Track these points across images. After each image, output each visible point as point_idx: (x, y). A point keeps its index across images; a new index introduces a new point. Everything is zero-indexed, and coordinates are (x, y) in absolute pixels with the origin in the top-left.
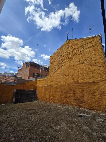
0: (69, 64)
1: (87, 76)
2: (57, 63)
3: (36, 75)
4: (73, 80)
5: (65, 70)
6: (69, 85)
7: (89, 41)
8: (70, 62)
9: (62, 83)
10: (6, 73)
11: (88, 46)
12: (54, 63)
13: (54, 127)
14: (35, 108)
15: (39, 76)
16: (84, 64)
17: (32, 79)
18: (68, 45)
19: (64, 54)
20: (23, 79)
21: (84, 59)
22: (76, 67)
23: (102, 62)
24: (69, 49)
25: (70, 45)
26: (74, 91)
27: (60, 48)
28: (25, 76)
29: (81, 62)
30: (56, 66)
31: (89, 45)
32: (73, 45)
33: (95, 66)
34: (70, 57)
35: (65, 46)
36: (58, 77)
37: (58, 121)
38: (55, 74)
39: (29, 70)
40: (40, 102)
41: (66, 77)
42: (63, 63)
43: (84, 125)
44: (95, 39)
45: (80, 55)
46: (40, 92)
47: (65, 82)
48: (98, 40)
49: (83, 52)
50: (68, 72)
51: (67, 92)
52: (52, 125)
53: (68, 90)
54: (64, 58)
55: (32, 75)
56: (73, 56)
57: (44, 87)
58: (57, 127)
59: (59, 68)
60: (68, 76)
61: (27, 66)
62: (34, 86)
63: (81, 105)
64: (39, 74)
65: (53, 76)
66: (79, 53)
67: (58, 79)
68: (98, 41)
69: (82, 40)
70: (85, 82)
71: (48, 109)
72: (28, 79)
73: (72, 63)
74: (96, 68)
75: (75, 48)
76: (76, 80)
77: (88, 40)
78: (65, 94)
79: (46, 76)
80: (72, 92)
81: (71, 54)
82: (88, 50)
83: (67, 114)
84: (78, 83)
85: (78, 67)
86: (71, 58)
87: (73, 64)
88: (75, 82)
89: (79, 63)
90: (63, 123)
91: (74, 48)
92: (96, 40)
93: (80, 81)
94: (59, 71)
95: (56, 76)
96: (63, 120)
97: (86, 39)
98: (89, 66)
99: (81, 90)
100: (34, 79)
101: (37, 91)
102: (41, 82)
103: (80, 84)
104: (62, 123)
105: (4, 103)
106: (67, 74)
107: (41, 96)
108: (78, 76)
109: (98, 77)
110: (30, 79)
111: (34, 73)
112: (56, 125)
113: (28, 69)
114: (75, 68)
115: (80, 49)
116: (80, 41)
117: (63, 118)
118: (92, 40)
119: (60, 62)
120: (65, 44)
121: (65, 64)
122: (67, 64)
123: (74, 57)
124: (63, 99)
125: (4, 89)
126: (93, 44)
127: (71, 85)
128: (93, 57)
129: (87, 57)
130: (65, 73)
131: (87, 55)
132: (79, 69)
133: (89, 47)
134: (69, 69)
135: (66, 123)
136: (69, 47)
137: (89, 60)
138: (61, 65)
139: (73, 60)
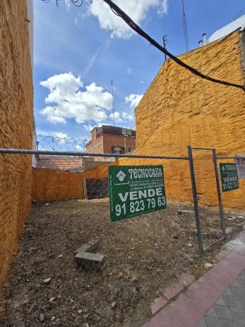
0: (170, 120)
2: (148, 121)
3: (117, 149)
5: (164, 133)
7: (212, 53)
8: (172, 115)
11: (211, 68)
12: (144, 122)
16: (200, 116)
17: (109, 160)
18: (168, 75)
21: (201, 103)
22: (185, 123)
23: (240, 105)
24: (171, 84)
25: (171, 74)
26: (182, 175)
27: (153, 85)
29: (194, 112)
30: (146, 127)
31: (213, 65)
33: (224, 115)
34: (173, 102)
35: (161, 77)
39: (102, 142)
42: (159, 118)
44: (228, 43)
45: (193, 95)
48: (233, 47)
49: (198, 87)
50: (171, 138)
54: (160, 107)
56: (179, 99)
59: (152, 132)
61: (98, 136)
64: (123, 148)
65: (143, 149)
66: (191, 91)
68: (234, 49)
69: (197, 53)
72: (103, 160)
74: (226, 120)
75: (183, 78)
77: (210, 52)
80: (178, 177)
81: (174, 96)
85: (189, 124)
86: (175, 106)
89: (190, 114)
91: (180, 78)
92: (230, 45)
94: (153, 137)
97: (205, 48)
98: (211, 119)
106: (168, 142)
111: (113, 148)
114: (183, 127)
116: (193, 57)
118: (219, 48)
119: (154, 118)
120: (162, 74)
121: (163, 120)
122: (166, 122)
123: (181, 102)
126: (223, 60)
128: (220, 94)
129: (207, 97)
130: (164, 142)
131: (207, 92)
132: (191, 128)
133: (212, 70)
134: (171, 130)
136: (170, 79)
137: (212, 103)
138: (156, 124)
139: (178, 109)
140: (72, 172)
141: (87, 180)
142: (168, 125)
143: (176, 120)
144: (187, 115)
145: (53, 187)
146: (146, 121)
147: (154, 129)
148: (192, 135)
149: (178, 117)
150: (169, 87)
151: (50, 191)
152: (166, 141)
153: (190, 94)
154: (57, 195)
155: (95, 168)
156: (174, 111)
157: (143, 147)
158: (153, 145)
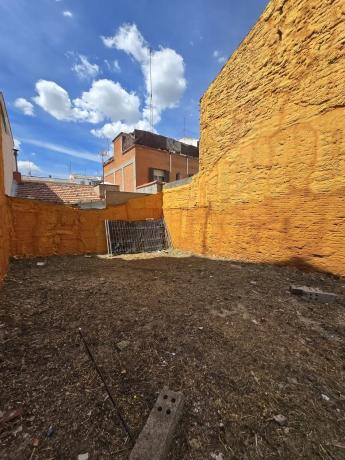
0: (276, 119)
2: (227, 121)
3: (158, 174)
4: (286, 185)
5: (258, 146)
6: (268, 203)
8: (281, 109)
9: (245, 196)
13: (214, 312)
15: (166, 178)
17: (146, 190)
19: (258, 76)
20: (122, 190)
22: (308, 127)
24: (287, 42)
25: (289, 19)
26: (287, 221)
29: (333, 102)
30: (222, 134)
34: (285, 82)
35: (265, 27)
36: (232, 177)
37: (226, 299)
38: (221, 166)
39: (133, 160)
40: (176, 252)
41: (262, 175)
42: (250, 117)
43: (304, 315)
45: (337, 66)
46: (176, 226)
47: (256, 191)
50: (272, 154)
51: (262, 226)
52: (208, 307)
53: (264, 218)
55: (146, 175)
56: (303, 74)
57: (185, 212)
58: (221, 312)
59: (234, 142)
60: (269, 168)
61: (126, 150)
62: (155, 210)
64: (166, 173)
65: (212, 174)
66: (332, 57)
70: (339, 187)
71: (200, 271)
72: (135, 191)
75: (318, 27)
76: (298, 184)
78: (254, 232)
79: (190, 175)
80: (279, 226)
81: (290, 68)
83: (254, 286)
84: (307, 192)
85: (316, 127)
86: (290, 90)
88: (294, 190)
89: (325, 106)
90: (240, 306)
91: (311, 28)
93: (315, 187)
94: (234, 153)
95: (224, 174)
96: (240, 298)
99: (314, 218)
100: (152, 189)
101: (167, 220)
102: (175, 197)
103: (316, 197)
104: (236, 306)
105: (88, 254)
106: (266, 162)
107: (179, 238)
110: (141, 191)
111: (151, 171)
112: (218, 308)
113: (131, 159)
117: (240, 292)
120: (268, 19)
121: (259, 119)
122: (266, 123)
123: (304, 83)
124: (245, 245)
125: (79, 221)
127: (275, 203)
132: (322, 137)
134: (275, 139)
135: (247, 307)
136: (286, 32)
138: (243, 127)
139: (297, 96)
140: (82, 207)
141: (110, 223)
142: (270, 126)
143: (288, 119)
144: (316, 109)
145: (48, 234)
146: (222, 121)
147: (238, 138)
148: (320, 150)
149: (293, 112)
150: (280, 50)
151: (44, 240)
153: (331, 62)
154: (59, 246)
155: (125, 203)
156: (286, 102)
157: (211, 171)
158: (233, 167)
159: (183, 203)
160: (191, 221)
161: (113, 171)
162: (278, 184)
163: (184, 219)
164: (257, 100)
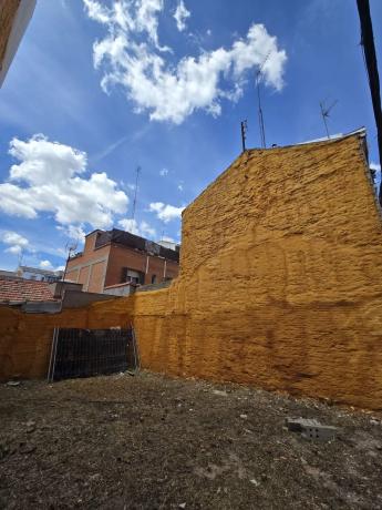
0: (249, 236)
1: (318, 281)
2: (207, 232)
3: (132, 275)
4: (265, 295)
5: (235, 257)
6: (250, 313)
7: (320, 154)
8: (253, 230)
9: (226, 305)
10: (26, 269)
11: (320, 173)
12: (198, 233)
13: (200, 471)
14: (128, 398)
15: (141, 279)
16: (304, 237)
17: (116, 292)
18: (248, 171)
19: (232, 202)
20: (85, 289)
21: (305, 218)
22: (276, 245)
23: (371, 230)
24: (252, 184)
26: (270, 334)
27: (220, 180)
28: (93, 279)
29: (293, 229)
30: (203, 242)
31: (323, 170)
32: (264, 169)
33: (346, 242)
34: (253, 210)
35: (236, 172)
36: (213, 284)
37: (213, 446)
38: (202, 274)
39: (107, 258)
40: (146, 376)
41: (242, 285)
42: (228, 231)
43: (310, 464)
44: (343, 147)
45: (290, 205)
46: (147, 340)
47: (239, 300)
48: (352, 152)
49: (299, 195)
50: (249, 265)
51: (244, 339)
52: (190, 463)
53: (248, 330)
54: (231, 214)
55: (117, 275)
56: (266, 208)
57: (160, 321)
58: (209, 470)
59: (214, 251)
60: (248, 278)
61: (99, 246)
62: (124, 316)
63: (299, 385)
64: (142, 274)
65: (193, 279)
66: (287, 198)
67: (211, 291)
68: (354, 155)
69: (297, 150)
70: (311, 300)
71: (177, 402)
72: (102, 292)
73: (263, 234)
74: (349, 250)
75: (273, 179)
76: (276, 295)
77: (317, 152)
78: (239, 346)
79: (169, 279)
80: (263, 339)
81: (257, 201)
82: (318, 186)
83: (246, 422)
84: (285, 304)
85: (284, 247)
86: (259, 216)
87: (265, 236)
88: (273, 302)
89: (286, 232)
90: (233, 456)
91: (269, 179)
92: (346, 150)
93: (291, 299)
94: (214, 261)
95: (205, 280)
96: (231, 442)
97: (309, 147)
98: (321, 245)
99: (296, 331)
100: (125, 291)
101: (137, 333)
102: (148, 302)
103: (293, 309)
104: (227, 455)
106: (245, 272)
107: (151, 353)
108: (285, 278)
109: (358, 283)
110: (110, 292)
112: (204, 463)
113: (104, 255)
115: (288, 182)
116: (290, 154)
117: (230, 434)
118: (331, 151)
119: (219, 230)
120: (237, 168)
121: (235, 235)
122: (242, 238)
123: (269, 213)
124: (229, 364)
126: (338, 166)
127: (258, 313)
128: (337, 210)
129: (315, 211)
130: (237, 271)
131: (314, 203)
132: (288, 255)
133: (322, 176)
134: (250, 253)
135: (241, 456)
137: (324, 220)
138: (222, 239)
139: (265, 221)
142: (245, 242)
143: (259, 237)
144: (280, 234)
146: (202, 232)
147: (217, 248)
148: (290, 267)
150: (248, 188)
152: (241, 269)
153: (286, 202)
156: (257, 224)
157: (191, 276)
158: (214, 274)
159: (159, 309)
160: (167, 332)
161: (79, 267)
162: (257, 295)
163: (158, 329)
164: (231, 220)
